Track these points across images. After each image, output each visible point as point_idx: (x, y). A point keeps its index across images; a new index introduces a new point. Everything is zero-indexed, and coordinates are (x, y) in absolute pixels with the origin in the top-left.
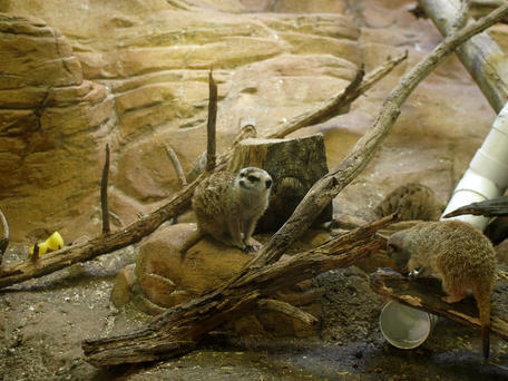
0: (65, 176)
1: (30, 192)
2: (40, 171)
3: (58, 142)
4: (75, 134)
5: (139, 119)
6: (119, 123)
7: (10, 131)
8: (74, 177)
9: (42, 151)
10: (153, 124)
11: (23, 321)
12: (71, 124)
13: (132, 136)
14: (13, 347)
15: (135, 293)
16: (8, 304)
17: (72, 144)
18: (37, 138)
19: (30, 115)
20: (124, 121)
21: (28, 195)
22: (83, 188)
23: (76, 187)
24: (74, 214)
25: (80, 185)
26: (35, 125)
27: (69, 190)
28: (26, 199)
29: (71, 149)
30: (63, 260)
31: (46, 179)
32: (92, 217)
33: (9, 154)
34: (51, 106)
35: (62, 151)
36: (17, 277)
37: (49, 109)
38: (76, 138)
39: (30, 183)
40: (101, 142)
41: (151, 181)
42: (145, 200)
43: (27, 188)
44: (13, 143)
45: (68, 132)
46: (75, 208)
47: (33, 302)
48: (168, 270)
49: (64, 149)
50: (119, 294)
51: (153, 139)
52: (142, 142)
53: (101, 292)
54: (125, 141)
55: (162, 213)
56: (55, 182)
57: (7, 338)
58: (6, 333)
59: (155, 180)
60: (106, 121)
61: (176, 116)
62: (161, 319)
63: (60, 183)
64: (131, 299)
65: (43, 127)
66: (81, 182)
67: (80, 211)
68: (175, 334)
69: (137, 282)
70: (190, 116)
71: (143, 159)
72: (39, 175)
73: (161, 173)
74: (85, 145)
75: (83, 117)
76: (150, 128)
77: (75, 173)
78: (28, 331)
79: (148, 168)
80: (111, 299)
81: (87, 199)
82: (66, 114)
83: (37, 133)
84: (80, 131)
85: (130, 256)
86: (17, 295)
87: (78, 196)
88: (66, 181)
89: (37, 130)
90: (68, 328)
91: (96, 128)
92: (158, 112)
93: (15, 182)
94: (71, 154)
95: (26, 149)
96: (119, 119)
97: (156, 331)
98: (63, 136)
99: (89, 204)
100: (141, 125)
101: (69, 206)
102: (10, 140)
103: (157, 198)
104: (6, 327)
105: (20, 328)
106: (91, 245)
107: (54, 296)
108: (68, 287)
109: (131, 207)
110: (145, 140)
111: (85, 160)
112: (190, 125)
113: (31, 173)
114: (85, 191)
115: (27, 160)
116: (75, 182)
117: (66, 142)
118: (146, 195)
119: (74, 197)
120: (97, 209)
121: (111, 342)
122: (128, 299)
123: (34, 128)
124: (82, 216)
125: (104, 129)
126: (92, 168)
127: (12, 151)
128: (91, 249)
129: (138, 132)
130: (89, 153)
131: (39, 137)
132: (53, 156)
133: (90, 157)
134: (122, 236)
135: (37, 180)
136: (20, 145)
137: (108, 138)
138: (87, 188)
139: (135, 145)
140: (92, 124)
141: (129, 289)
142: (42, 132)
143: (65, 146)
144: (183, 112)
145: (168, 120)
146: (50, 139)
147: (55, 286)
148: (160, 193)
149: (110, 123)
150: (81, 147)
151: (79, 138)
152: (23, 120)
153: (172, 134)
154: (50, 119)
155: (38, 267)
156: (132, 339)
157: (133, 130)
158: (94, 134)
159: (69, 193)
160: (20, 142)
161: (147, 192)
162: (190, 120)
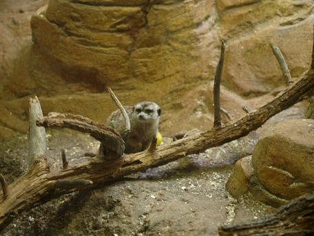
0: (168, 71)
1: (136, 85)
2: (146, 66)
3: (163, 38)
4: (178, 31)
5: (241, 16)
6: (220, 20)
7: (118, 27)
8: (178, 72)
9: (148, 46)
10: (253, 22)
11: (147, 208)
12: (175, 21)
13: (233, 33)
14: (141, 232)
15: (253, 184)
16: (130, 192)
17: (176, 40)
18: (143, 34)
19: (138, 12)
20: (225, 18)
21: (133, 89)
22: (185, 83)
23: (179, 81)
24: (177, 107)
25: (183, 80)
26: (141, 21)
27: (172, 84)
28: (132, 92)
29: (175, 45)
30: (178, 151)
31: (151, 73)
32: (195, 110)
33: (117, 49)
34: (158, 4)
35: (167, 47)
36: (136, 167)
37: (155, 7)
38: (180, 35)
39: (135, 76)
40: (204, 38)
41: (253, 77)
42: (247, 95)
43: (133, 82)
44: (121, 39)
45: (173, 29)
46: (178, 102)
47: (153, 190)
48: (287, 163)
49: (169, 44)
50: (236, 184)
51: (253, 36)
52: (242, 39)
53: (215, 182)
54: (226, 38)
55: (269, 109)
56: (159, 76)
57: (134, 223)
58: (133, 218)
59: (257, 76)
60: (207, 18)
61: (276, 14)
62: (287, 209)
63: (164, 77)
64: (249, 189)
65: (149, 24)
66: (184, 77)
67: (184, 105)
68: (300, 223)
69: (255, 174)
70: (290, 15)
71: (244, 55)
72: (144, 70)
73: (262, 70)
74: (189, 41)
75: (187, 14)
76: (250, 25)
77: (179, 68)
78: (153, 218)
79: (249, 64)
80: (227, 189)
81: (190, 93)
82: (172, 11)
83: (143, 29)
84: (184, 28)
85: (235, 149)
86: (137, 184)
87: (180, 90)
88: (170, 76)
89: (143, 26)
90: (192, 215)
91: (199, 24)
92: (258, 10)
93: (121, 75)
94: (175, 50)
95: (133, 45)
96: (220, 16)
97: (282, 220)
98: (168, 32)
99: (191, 97)
100: (242, 22)
101: (173, 99)
102: (118, 35)
103: (258, 94)
104: (132, 213)
105: (145, 214)
106: (204, 138)
107: (171, 186)
108: (181, 177)
109: (234, 101)
110: (246, 37)
111: (188, 55)
112: (290, 23)
113: (136, 67)
114: (188, 85)
115: (133, 54)
116: (178, 76)
117: (170, 38)
118: (248, 90)
119: (177, 91)
120: (199, 102)
121: (244, 229)
122: (245, 189)
123: (140, 25)
124: (186, 110)
125: (206, 25)
126: (195, 64)
127: (120, 46)
128: (204, 141)
129: (238, 29)
130: (192, 48)
131: (146, 33)
132: (158, 51)
133: (193, 53)
134: (233, 129)
135: (143, 74)
136: (127, 40)
137: (210, 34)
138: (189, 83)
139: (236, 42)
140: (195, 21)
141: (247, 180)
142: (148, 28)
143: (170, 42)
144: (283, 11)
145: (269, 17)
146: (156, 35)
147: (168, 176)
148: (261, 88)
149: (211, 19)
150: (185, 43)
151: (184, 35)
152: (131, 17)
153: (273, 31)
154: (156, 15)
155: (156, 158)
156: (261, 227)
157: (233, 27)
158: (197, 31)
159: (172, 87)
160: (128, 37)
161: (249, 87)
162: (290, 19)
